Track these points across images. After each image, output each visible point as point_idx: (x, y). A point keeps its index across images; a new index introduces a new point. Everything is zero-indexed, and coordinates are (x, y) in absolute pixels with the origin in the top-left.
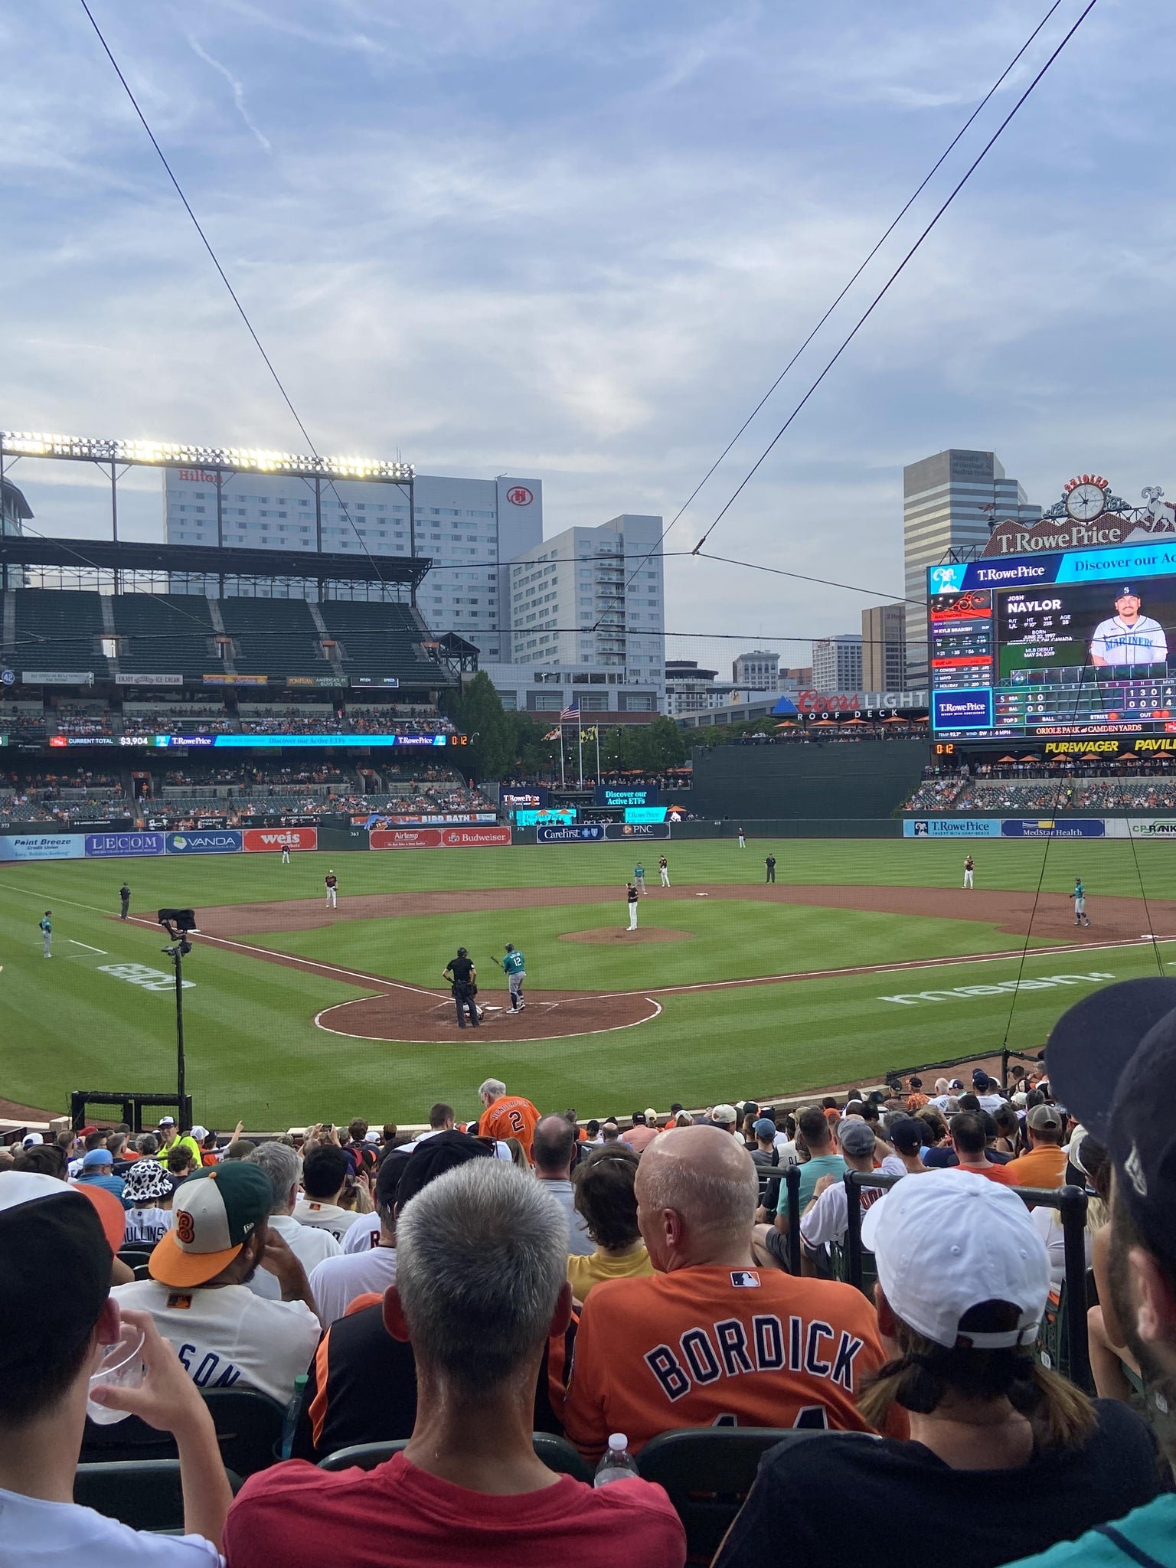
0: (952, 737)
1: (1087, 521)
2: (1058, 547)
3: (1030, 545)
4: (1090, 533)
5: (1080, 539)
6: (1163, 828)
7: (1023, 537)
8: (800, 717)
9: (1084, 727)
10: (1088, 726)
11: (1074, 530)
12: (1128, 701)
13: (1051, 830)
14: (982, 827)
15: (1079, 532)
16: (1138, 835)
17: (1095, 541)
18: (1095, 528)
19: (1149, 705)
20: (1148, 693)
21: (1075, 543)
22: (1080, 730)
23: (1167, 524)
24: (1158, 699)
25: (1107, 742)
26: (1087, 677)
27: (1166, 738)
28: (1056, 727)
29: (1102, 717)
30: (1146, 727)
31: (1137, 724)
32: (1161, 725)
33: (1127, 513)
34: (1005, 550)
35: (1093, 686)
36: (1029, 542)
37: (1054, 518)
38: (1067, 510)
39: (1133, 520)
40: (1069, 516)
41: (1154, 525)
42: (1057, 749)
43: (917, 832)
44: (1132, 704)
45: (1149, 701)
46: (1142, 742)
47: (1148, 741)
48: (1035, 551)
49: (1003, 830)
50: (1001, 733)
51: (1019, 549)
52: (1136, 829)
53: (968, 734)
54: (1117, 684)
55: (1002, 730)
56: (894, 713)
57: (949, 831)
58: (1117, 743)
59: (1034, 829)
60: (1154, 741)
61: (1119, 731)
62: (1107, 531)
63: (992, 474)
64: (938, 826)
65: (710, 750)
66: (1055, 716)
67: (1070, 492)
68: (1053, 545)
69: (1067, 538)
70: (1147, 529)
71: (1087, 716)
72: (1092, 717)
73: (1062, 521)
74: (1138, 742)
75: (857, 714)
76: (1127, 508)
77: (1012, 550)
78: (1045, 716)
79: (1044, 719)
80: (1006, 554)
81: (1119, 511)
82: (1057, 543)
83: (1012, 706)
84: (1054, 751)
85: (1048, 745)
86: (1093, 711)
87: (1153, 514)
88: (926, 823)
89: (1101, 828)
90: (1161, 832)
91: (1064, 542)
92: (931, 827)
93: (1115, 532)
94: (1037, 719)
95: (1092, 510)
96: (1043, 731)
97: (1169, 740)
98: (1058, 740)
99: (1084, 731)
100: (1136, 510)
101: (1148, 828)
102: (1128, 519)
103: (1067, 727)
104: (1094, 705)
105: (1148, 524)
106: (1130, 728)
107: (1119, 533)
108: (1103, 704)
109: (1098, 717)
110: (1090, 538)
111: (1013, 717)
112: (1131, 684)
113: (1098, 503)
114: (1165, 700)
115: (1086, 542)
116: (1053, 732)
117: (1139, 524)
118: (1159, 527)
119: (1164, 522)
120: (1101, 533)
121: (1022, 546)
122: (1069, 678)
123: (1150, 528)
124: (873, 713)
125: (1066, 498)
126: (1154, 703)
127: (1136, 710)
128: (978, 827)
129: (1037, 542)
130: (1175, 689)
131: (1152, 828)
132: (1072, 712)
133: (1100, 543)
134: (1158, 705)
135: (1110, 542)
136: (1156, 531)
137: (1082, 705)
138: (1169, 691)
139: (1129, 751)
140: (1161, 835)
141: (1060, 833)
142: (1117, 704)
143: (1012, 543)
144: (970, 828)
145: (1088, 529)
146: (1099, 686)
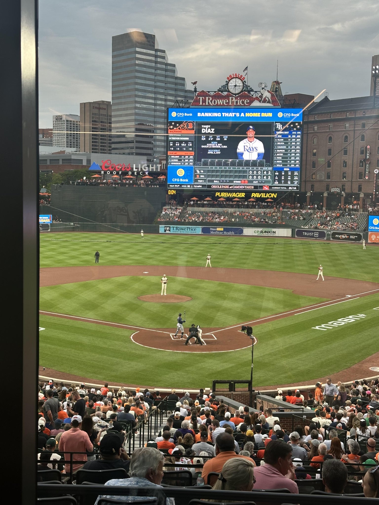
0: (176, 187)
1: (235, 94)
2: (223, 105)
3: (212, 103)
4: (237, 100)
5: (233, 103)
6: (266, 232)
7: (209, 99)
8: (102, 172)
9: (230, 186)
10: (232, 186)
11: (230, 98)
12: (249, 176)
13: (221, 231)
14: (193, 230)
15: (232, 99)
16: (256, 234)
17: (239, 104)
18: (239, 98)
19: (257, 178)
20: (257, 173)
21: (230, 104)
22: (229, 187)
23: (267, 100)
24: (261, 176)
25: (241, 193)
26: (233, 164)
27: (264, 193)
28: (219, 185)
29: (238, 182)
30: (256, 187)
31: (252, 186)
32: (261, 187)
33: (252, 93)
34: (201, 104)
35: (235, 168)
36: (211, 101)
37: (222, 92)
38: (228, 88)
39: (254, 97)
40: (229, 91)
41: (263, 99)
42: (220, 195)
43: (165, 231)
44: (251, 177)
45: (257, 176)
46: (254, 194)
47: (257, 194)
48: (213, 106)
49: (202, 231)
50: (198, 187)
51: (207, 104)
52: (255, 232)
53: (182, 186)
54: (245, 168)
55: (198, 185)
56: (147, 173)
57: (179, 231)
58: (244, 194)
59: (215, 231)
60: (259, 194)
61: (245, 189)
62: (244, 100)
63: (154, 46)
64: (175, 228)
65: (60, 186)
66: (219, 181)
67: (229, 81)
68: (222, 104)
69: (227, 101)
70: (260, 101)
71: (232, 181)
72: (234, 182)
73: (225, 93)
74: (253, 194)
75: (130, 173)
76: (252, 91)
77: (204, 104)
78: (215, 180)
79: (215, 181)
80: (201, 105)
81: (249, 91)
82: (223, 103)
83: (202, 175)
84: (219, 196)
85: (217, 193)
86: (235, 179)
87: (262, 95)
88: (170, 227)
89: (242, 231)
90: (265, 233)
91: (226, 103)
92: (172, 229)
93: (247, 101)
94: (212, 181)
95: (238, 90)
96: (214, 187)
97: (265, 194)
98: (221, 191)
99: (231, 187)
100: (256, 92)
101: (260, 232)
102: (252, 95)
103: (224, 185)
104: (236, 177)
105: (260, 99)
106: (249, 187)
107: (248, 101)
108: (240, 177)
109: (237, 182)
110: (237, 102)
111: (202, 180)
112: (251, 168)
113: (240, 87)
114: (264, 176)
116: (218, 187)
117: (257, 98)
118: (264, 101)
119: (267, 99)
120: (241, 100)
121: (208, 103)
122: (226, 164)
123: (261, 100)
124: (137, 173)
125: (227, 83)
126: (259, 177)
127: (252, 179)
128: (192, 230)
129: (215, 102)
130: (267, 172)
131: (262, 232)
132: (226, 179)
133: (241, 105)
134: (261, 178)
135: (245, 105)
136: (263, 102)
137: (230, 176)
138: (265, 173)
139: (250, 198)
140: (265, 234)
141: (225, 233)
142: (245, 177)
143: (204, 101)
144: (188, 230)
145: (236, 98)
146: (238, 168)
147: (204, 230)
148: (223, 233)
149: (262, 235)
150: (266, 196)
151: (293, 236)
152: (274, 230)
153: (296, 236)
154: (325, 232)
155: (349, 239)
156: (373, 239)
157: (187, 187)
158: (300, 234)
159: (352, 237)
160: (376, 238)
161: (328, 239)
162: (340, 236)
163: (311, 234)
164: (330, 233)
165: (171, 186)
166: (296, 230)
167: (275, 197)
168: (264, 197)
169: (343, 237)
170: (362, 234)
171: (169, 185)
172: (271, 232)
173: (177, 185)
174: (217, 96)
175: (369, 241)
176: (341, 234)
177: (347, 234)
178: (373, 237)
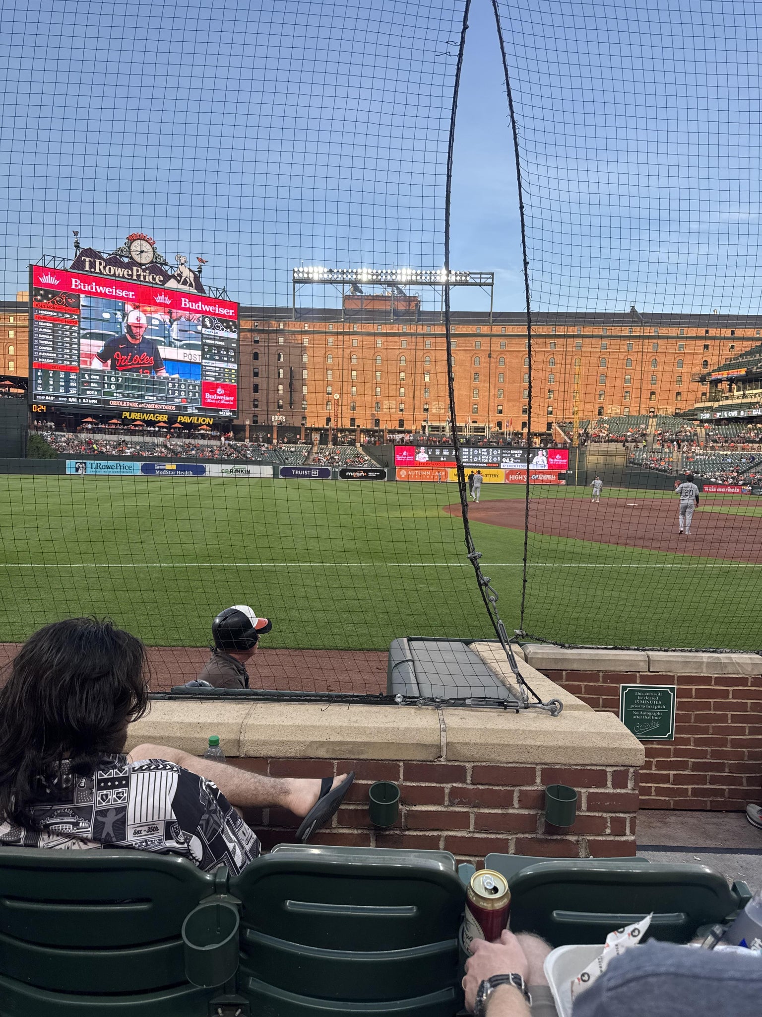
0: (48, 400)
1: (141, 265)
2: (123, 277)
3: (105, 270)
4: (144, 274)
5: (139, 276)
6: (237, 471)
7: (100, 264)
9: (140, 403)
10: (144, 403)
11: (135, 269)
12: (168, 390)
13: (172, 470)
14: (127, 468)
15: (138, 271)
16: (224, 475)
17: (147, 280)
18: (147, 271)
19: (180, 394)
20: (180, 387)
21: (135, 277)
23: (189, 282)
24: (185, 391)
25: (160, 415)
28: (125, 401)
29: (152, 398)
30: (178, 408)
31: (173, 405)
32: (186, 408)
33: (167, 268)
34: (87, 268)
35: (147, 377)
36: (104, 268)
37: (121, 256)
38: (130, 253)
39: (170, 274)
40: (131, 258)
41: (182, 280)
42: (130, 416)
43: (77, 470)
44: (170, 392)
45: (180, 392)
46: (180, 417)
47: (183, 417)
48: (108, 275)
49: (142, 470)
50: (90, 401)
51: (97, 270)
52: (222, 471)
53: (60, 399)
55: (91, 399)
57: (103, 470)
58: (166, 416)
59: (163, 470)
60: (187, 417)
62: (155, 275)
64: (94, 466)
66: (122, 393)
67: (132, 242)
68: (121, 275)
69: (130, 273)
70: (179, 281)
71: (142, 397)
72: (146, 397)
74: (178, 417)
76: (166, 264)
77: (92, 269)
79: (115, 394)
80: (88, 271)
81: (162, 264)
82: (123, 275)
83: (94, 382)
84: (128, 417)
85: (123, 413)
86: (147, 394)
87: (182, 273)
88: (85, 464)
89: (204, 470)
91: (128, 275)
92: (89, 466)
93: (160, 278)
94: (111, 394)
95: (146, 258)
96: (114, 403)
97: (195, 418)
98: (131, 411)
99: (140, 406)
100: (171, 267)
101: (229, 470)
102: (167, 271)
104: (148, 390)
105: (179, 278)
106: (170, 408)
107: (162, 278)
108: (154, 390)
109: (150, 398)
110: (145, 277)
111: (95, 391)
113: (149, 255)
114: (189, 392)
115: (142, 278)
116: (121, 404)
117: (173, 277)
118: (185, 283)
119: (188, 280)
120: (151, 275)
121: (100, 270)
125: (129, 245)
126: (183, 393)
127: (172, 396)
128: (124, 468)
129: (110, 269)
130: (194, 386)
131: (231, 471)
132: (133, 392)
133: (150, 282)
134: (185, 395)
135: (156, 284)
136: (183, 284)
137: (140, 389)
138: (191, 387)
139: (176, 422)
140: (236, 474)
141: (179, 472)
142: (161, 391)
143: (92, 265)
144: (119, 468)
145: (144, 271)
146: (151, 377)
147: (145, 469)
148: (176, 474)
149: (232, 476)
150: (198, 420)
151: (275, 475)
152: (248, 467)
153: (281, 477)
154: (330, 468)
155: (367, 477)
156: (403, 476)
157: (68, 401)
158: (287, 473)
159: (370, 474)
160: (407, 475)
161: (335, 478)
162: (353, 474)
163: (306, 473)
164: (337, 470)
165: (39, 397)
166: (281, 467)
167: (211, 423)
168: (196, 422)
169: (358, 474)
170: (386, 470)
171: (36, 395)
172: (244, 472)
173: (51, 396)
174: (114, 261)
175: (397, 479)
176: (355, 471)
177: (365, 471)
178: (403, 473)
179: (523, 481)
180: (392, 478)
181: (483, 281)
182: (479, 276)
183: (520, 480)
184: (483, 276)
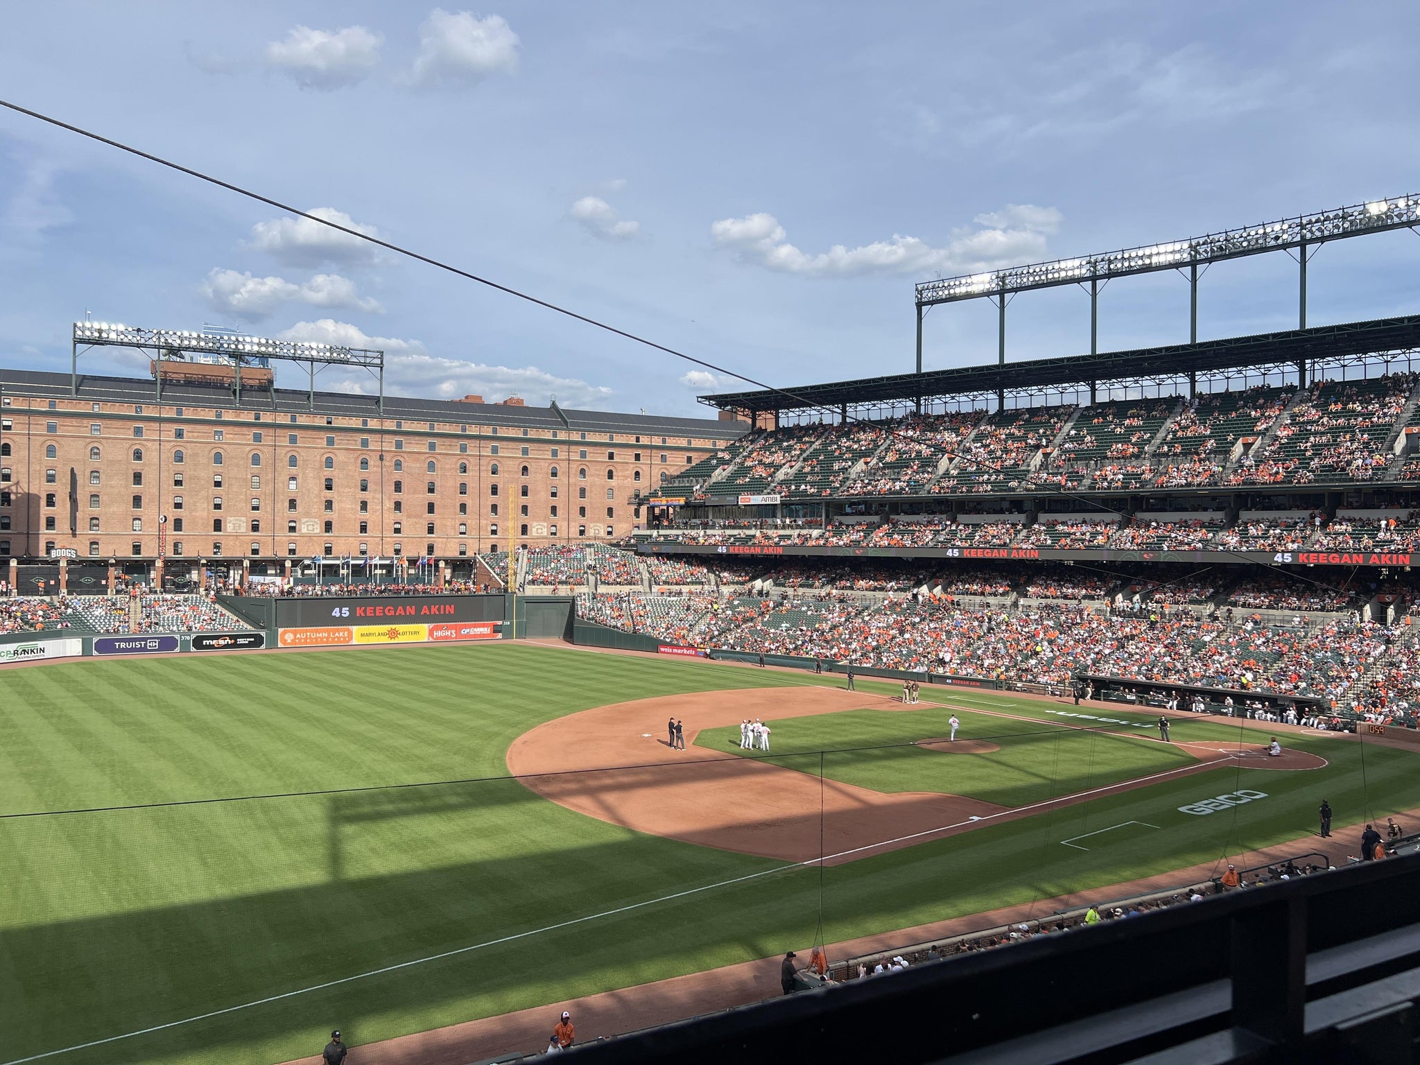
6: (24, 651)
16: (4, 659)
90: (23, 655)
101: (12, 652)
131: (16, 652)
140: (23, 657)
149: (17, 660)
151: (86, 652)
152: (40, 644)
155: (235, 646)
156: (289, 641)
159: (241, 641)
160: (295, 638)
161: (185, 650)
162: (214, 642)
164: (188, 638)
169: (222, 642)
172: (35, 651)
175: (280, 645)
176: (217, 638)
177: (231, 637)
178: (289, 637)
179: (451, 637)
180: (273, 643)
181: (368, 360)
182: (363, 353)
183: (446, 637)
184: (369, 354)
